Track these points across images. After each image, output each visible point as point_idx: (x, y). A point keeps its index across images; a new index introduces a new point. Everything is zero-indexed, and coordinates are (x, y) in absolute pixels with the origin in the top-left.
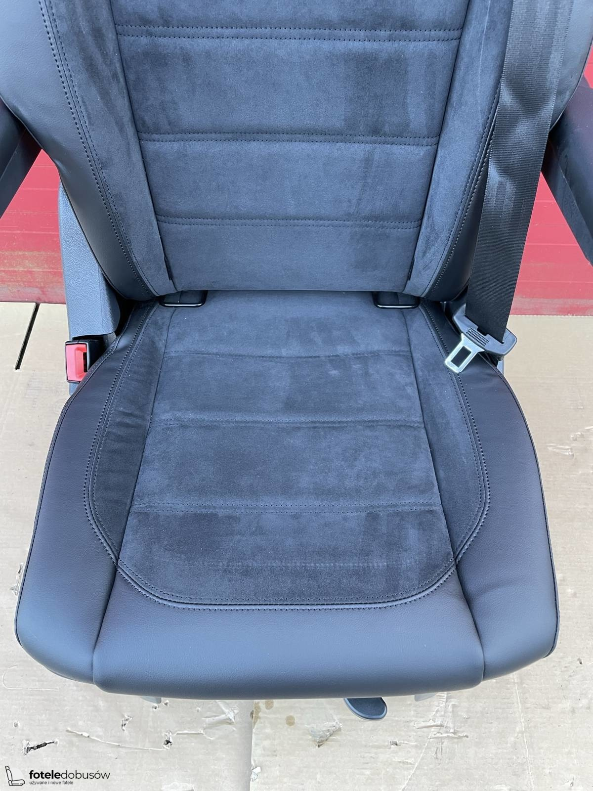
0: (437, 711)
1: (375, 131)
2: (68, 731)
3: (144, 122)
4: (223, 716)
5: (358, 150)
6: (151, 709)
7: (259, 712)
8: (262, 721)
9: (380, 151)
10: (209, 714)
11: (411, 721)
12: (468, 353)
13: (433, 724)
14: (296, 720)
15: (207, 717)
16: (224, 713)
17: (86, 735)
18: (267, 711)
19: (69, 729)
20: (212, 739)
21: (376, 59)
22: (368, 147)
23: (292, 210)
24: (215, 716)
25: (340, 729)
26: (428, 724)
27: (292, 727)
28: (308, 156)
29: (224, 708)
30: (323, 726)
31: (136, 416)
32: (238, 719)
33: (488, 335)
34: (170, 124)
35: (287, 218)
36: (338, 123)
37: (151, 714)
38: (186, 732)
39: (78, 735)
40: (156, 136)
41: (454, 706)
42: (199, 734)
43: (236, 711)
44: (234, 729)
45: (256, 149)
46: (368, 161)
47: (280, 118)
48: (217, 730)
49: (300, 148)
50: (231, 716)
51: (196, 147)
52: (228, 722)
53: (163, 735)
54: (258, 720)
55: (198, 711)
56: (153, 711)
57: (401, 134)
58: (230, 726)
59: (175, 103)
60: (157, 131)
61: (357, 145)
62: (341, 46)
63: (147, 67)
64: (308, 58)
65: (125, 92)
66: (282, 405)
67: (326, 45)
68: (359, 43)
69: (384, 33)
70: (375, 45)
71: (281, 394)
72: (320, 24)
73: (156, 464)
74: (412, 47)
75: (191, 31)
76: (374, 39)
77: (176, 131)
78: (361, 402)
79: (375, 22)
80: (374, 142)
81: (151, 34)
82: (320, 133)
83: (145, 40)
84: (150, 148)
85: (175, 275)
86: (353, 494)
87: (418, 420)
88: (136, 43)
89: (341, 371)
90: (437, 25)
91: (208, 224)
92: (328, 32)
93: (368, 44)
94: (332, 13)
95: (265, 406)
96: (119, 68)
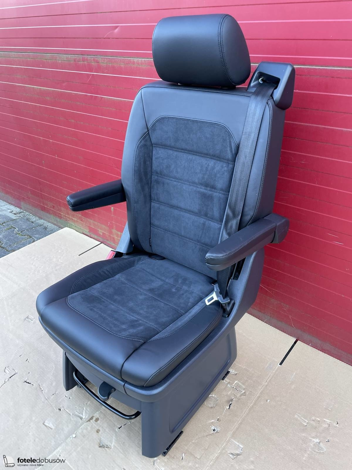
1: (206, 215)
2: (39, 384)
3: (152, 197)
5: (202, 220)
6: (65, 396)
7: (91, 420)
8: (90, 423)
10: (78, 411)
12: (213, 299)
14: (100, 433)
15: (77, 412)
16: (82, 415)
17: (42, 389)
18: (94, 422)
19: (40, 384)
20: (72, 419)
21: (206, 195)
22: (205, 220)
23: (183, 234)
24: (79, 413)
25: (111, 448)
27: (97, 433)
28: (189, 218)
29: (84, 413)
30: (107, 443)
31: (110, 273)
33: (221, 295)
34: (157, 199)
35: (181, 236)
36: (196, 210)
37: (63, 398)
38: (67, 411)
39: (40, 388)
42: (70, 414)
44: (81, 422)
45: (176, 212)
46: (204, 224)
47: (182, 205)
48: (76, 418)
49: (187, 215)
50: (84, 417)
51: (162, 207)
53: (61, 406)
54: (89, 422)
55: (76, 407)
56: (64, 398)
57: (212, 219)
58: (80, 420)
59: (159, 194)
60: (155, 200)
61: (202, 219)
62: (198, 189)
63: (155, 183)
64: (190, 190)
65: (150, 188)
66: (149, 289)
67: (195, 188)
68: (203, 190)
69: (208, 189)
70: (206, 191)
71: (152, 287)
72: (194, 183)
73: (102, 284)
74: (215, 194)
75: (166, 177)
76: (206, 190)
77: (158, 201)
78: (171, 299)
79: (206, 185)
80: (206, 219)
81: (157, 176)
82: (193, 212)
83: (156, 177)
84: (153, 204)
85: (152, 246)
86: (139, 314)
87: (183, 312)
88: (154, 177)
89: (176, 291)
90: (222, 190)
91: (162, 231)
92: (195, 185)
93: (205, 191)
94: (196, 180)
95: (144, 287)
96: (150, 182)
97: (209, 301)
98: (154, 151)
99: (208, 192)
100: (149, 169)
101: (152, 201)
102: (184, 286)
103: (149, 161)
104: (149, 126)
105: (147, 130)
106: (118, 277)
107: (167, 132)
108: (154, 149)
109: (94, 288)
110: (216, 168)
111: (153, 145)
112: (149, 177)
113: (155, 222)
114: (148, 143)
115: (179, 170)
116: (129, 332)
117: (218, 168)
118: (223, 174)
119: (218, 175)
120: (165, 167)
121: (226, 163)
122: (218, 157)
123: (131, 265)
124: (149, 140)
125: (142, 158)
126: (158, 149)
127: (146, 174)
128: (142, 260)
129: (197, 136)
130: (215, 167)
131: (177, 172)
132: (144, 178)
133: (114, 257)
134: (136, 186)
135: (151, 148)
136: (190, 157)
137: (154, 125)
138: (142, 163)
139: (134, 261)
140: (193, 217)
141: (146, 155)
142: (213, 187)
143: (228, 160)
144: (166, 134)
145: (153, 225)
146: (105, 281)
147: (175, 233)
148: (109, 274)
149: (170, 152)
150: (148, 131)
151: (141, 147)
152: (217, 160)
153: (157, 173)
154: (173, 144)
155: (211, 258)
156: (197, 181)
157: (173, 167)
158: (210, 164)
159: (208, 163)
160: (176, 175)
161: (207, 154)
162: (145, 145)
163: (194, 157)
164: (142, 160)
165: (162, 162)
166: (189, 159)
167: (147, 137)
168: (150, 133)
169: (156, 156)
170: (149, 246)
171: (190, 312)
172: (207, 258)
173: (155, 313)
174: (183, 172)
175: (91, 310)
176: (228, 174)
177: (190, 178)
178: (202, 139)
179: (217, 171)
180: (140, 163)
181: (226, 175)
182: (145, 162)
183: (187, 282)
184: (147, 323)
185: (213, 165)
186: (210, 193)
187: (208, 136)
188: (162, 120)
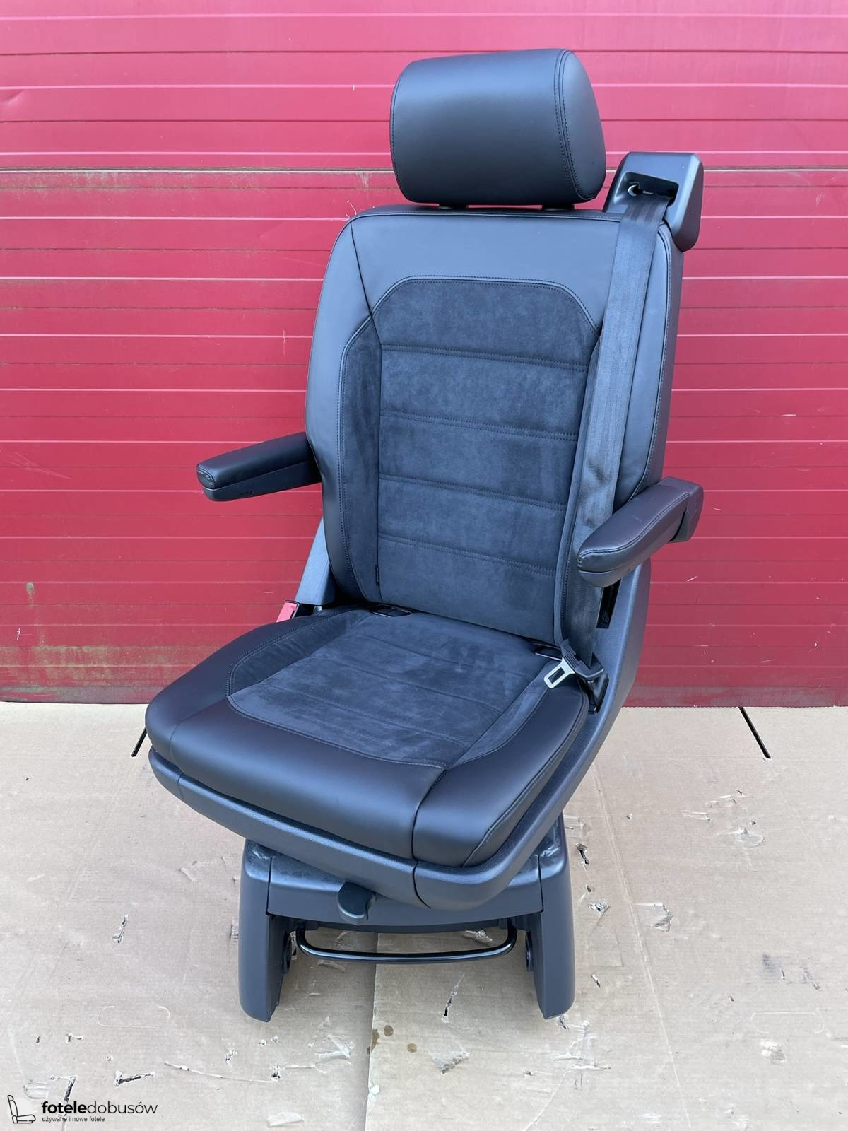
0: (575, 1045)
1: (521, 493)
3: (382, 465)
4: (336, 1053)
5: (511, 507)
6: (257, 1044)
8: (380, 1045)
9: (527, 509)
10: (321, 1050)
11: (546, 1054)
12: (563, 672)
13: (570, 1056)
14: (419, 1048)
15: (319, 1053)
16: (338, 1050)
17: (186, 1068)
19: (167, 1063)
20: (325, 1072)
21: (521, 446)
22: (519, 505)
23: (464, 544)
24: (329, 1052)
25: (467, 1058)
26: (565, 1056)
27: (414, 1053)
28: (477, 504)
29: (338, 1045)
30: (447, 1056)
31: (300, 648)
32: (353, 1054)
33: (580, 661)
34: (396, 469)
35: (460, 549)
36: (497, 484)
37: (257, 1049)
38: (296, 1066)
39: (176, 1069)
40: (387, 476)
41: (593, 1040)
42: (310, 1068)
43: (351, 1048)
44: (349, 1063)
45: (444, 495)
46: (517, 514)
47: (460, 476)
48: (331, 1064)
49: (472, 498)
50: (346, 1052)
51: (409, 488)
52: (343, 1057)
53: (270, 1068)
54: (377, 1046)
55: (310, 1047)
56: (259, 1046)
57: (537, 498)
58: (344, 1061)
59: (402, 457)
60: (389, 473)
61: (510, 502)
62: (500, 436)
63: (390, 434)
64: (481, 440)
65: (377, 447)
66: (402, 672)
67: (492, 435)
68: (512, 435)
69: (526, 431)
70: (521, 437)
71: (408, 668)
72: (491, 422)
73: (292, 669)
74: (542, 441)
75: (417, 417)
76: (522, 434)
77: (400, 474)
78: (462, 686)
79: (521, 424)
80: (520, 502)
81: (396, 416)
82: (488, 490)
83: (392, 419)
84: (383, 483)
85: (381, 583)
86: (404, 719)
87: (499, 709)
88: (386, 421)
89: (465, 671)
90: (559, 429)
91: (407, 544)
92: (493, 427)
93: (517, 437)
94: (496, 415)
95: (390, 669)
96: (376, 432)
97: (553, 679)
98: (385, 360)
99: (526, 438)
100: (375, 402)
101: (382, 476)
102: (477, 661)
103: (375, 384)
104: (375, 301)
105: (367, 314)
106: (321, 655)
107: (421, 314)
108: (385, 355)
109: (278, 679)
110: (544, 382)
111: (383, 347)
112: (374, 420)
113: (391, 524)
114: (372, 343)
115: (451, 397)
116: (405, 752)
117: (549, 383)
118: (563, 393)
119: (550, 398)
120: (415, 392)
121: (567, 369)
122: (547, 358)
123: (339, 629)
124: (373, 335)
125: (358, 377)
126: (395, 354)
127: (367, 412)
128: (360, 619)
129: (495, 316)
130: (541, 380)
131: (446, 402)
132: (363, 421)
133: (296, 616)
134: (346, 443)
135: (378, 353)
136: (479, 364)
137: (387, 300)
138: (359, 388)
139: (344, 622)
140: (488, 502)
141: (367, 370)
142: (539, 427)
143: (573, 362)
144: (418, 318)
145: (385, 533)
146: (296, 665)
147: (443, 544)
148: (299, 651)
149: (427, 358)
150: (371, 314)
151: (356, 353)
152: (545, 366)
153: (395, 409)
154: (434, 339)
155: (593, 556)
156: (497, 417)
157: (436, 389)
158: (528, 376)
159: (522, 375)
160: (444, 408)
161: (520, 355)
162: (365, 348)
163: (487, 364)
164: (358, 381)
165: (406, 382)
166: (475, 369)
167: (369, 328)
168: (376, 320)
169: (391, 371)
170: (375, 585)
171: (518, 707)
172: (583, 558)
173: (441, 714)
174: (462, 399)
175: (298, 717)
176: (573, 392)
177: (481, 413)
178: (510, 322)
179: (546, 389)
180: (355, 388)
181: (571, 397)
182: (365, 386)
183: (482, 653)
184: (431, 734)
185: (535, 378)
186: (530, 439)
187: (524, 313)
188: (407, 288)
